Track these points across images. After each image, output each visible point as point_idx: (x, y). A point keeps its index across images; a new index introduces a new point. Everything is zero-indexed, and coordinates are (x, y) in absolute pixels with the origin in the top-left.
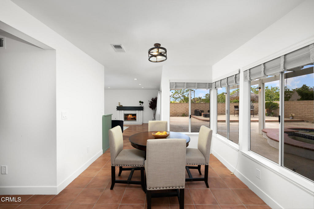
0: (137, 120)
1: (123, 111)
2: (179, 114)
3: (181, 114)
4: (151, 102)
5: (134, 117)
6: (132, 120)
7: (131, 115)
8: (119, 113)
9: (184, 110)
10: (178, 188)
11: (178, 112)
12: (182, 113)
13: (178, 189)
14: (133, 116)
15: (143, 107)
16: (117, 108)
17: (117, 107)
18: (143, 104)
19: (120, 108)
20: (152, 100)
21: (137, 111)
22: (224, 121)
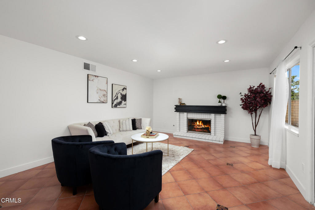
0: (212, 132)
1: (185, 114)
4: (245, 95)
5: (206, 127)
6: (204, 132)
7: (201, 122)
8: (180, 117)
14: (204, 124)
15: (225, 107)
16: (175, 108)
17: (176, 106)
19: (181, 108)
21: (213, 115)
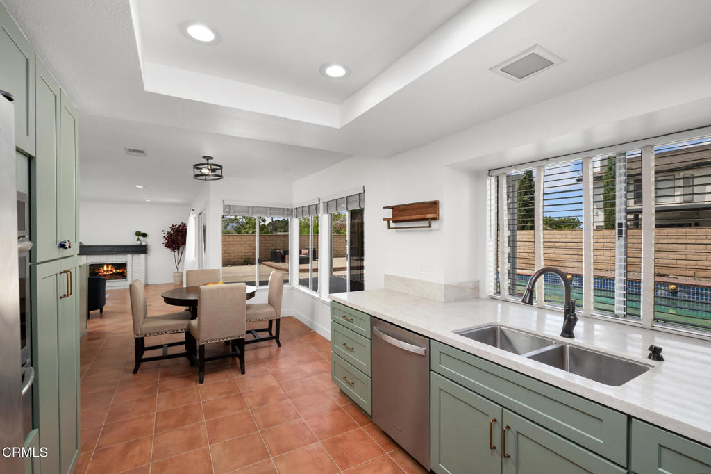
0: (129, 278)
1: (84, 257)
2: (236, 260)
3: (240, 260)
4: (168, 233)
5: (120, 272)
6: (116, 278)
7: (110, 267)
9: (246, 251)
10: (229, 339)
11: (233, 255)
12: (243, 257)
13: (229, 341)
14: (115, 269)
15: (145, 246)
18: (146, 239)
20: (172, 229)
21: (129, 256)
22: (344, 269)
